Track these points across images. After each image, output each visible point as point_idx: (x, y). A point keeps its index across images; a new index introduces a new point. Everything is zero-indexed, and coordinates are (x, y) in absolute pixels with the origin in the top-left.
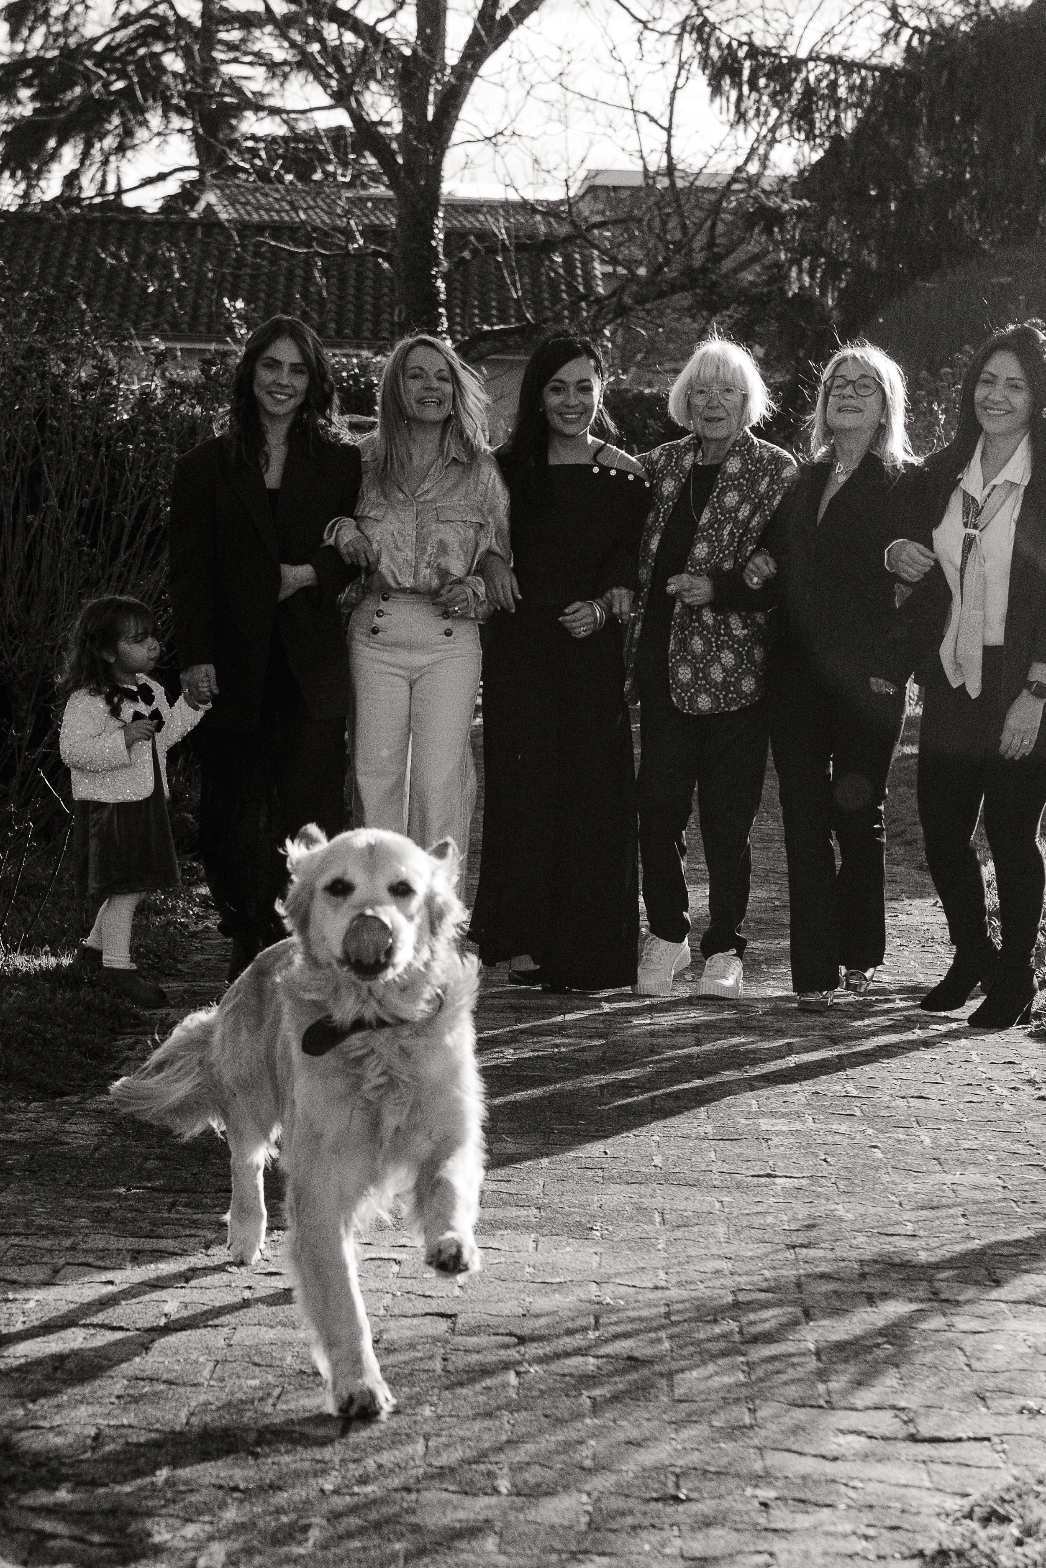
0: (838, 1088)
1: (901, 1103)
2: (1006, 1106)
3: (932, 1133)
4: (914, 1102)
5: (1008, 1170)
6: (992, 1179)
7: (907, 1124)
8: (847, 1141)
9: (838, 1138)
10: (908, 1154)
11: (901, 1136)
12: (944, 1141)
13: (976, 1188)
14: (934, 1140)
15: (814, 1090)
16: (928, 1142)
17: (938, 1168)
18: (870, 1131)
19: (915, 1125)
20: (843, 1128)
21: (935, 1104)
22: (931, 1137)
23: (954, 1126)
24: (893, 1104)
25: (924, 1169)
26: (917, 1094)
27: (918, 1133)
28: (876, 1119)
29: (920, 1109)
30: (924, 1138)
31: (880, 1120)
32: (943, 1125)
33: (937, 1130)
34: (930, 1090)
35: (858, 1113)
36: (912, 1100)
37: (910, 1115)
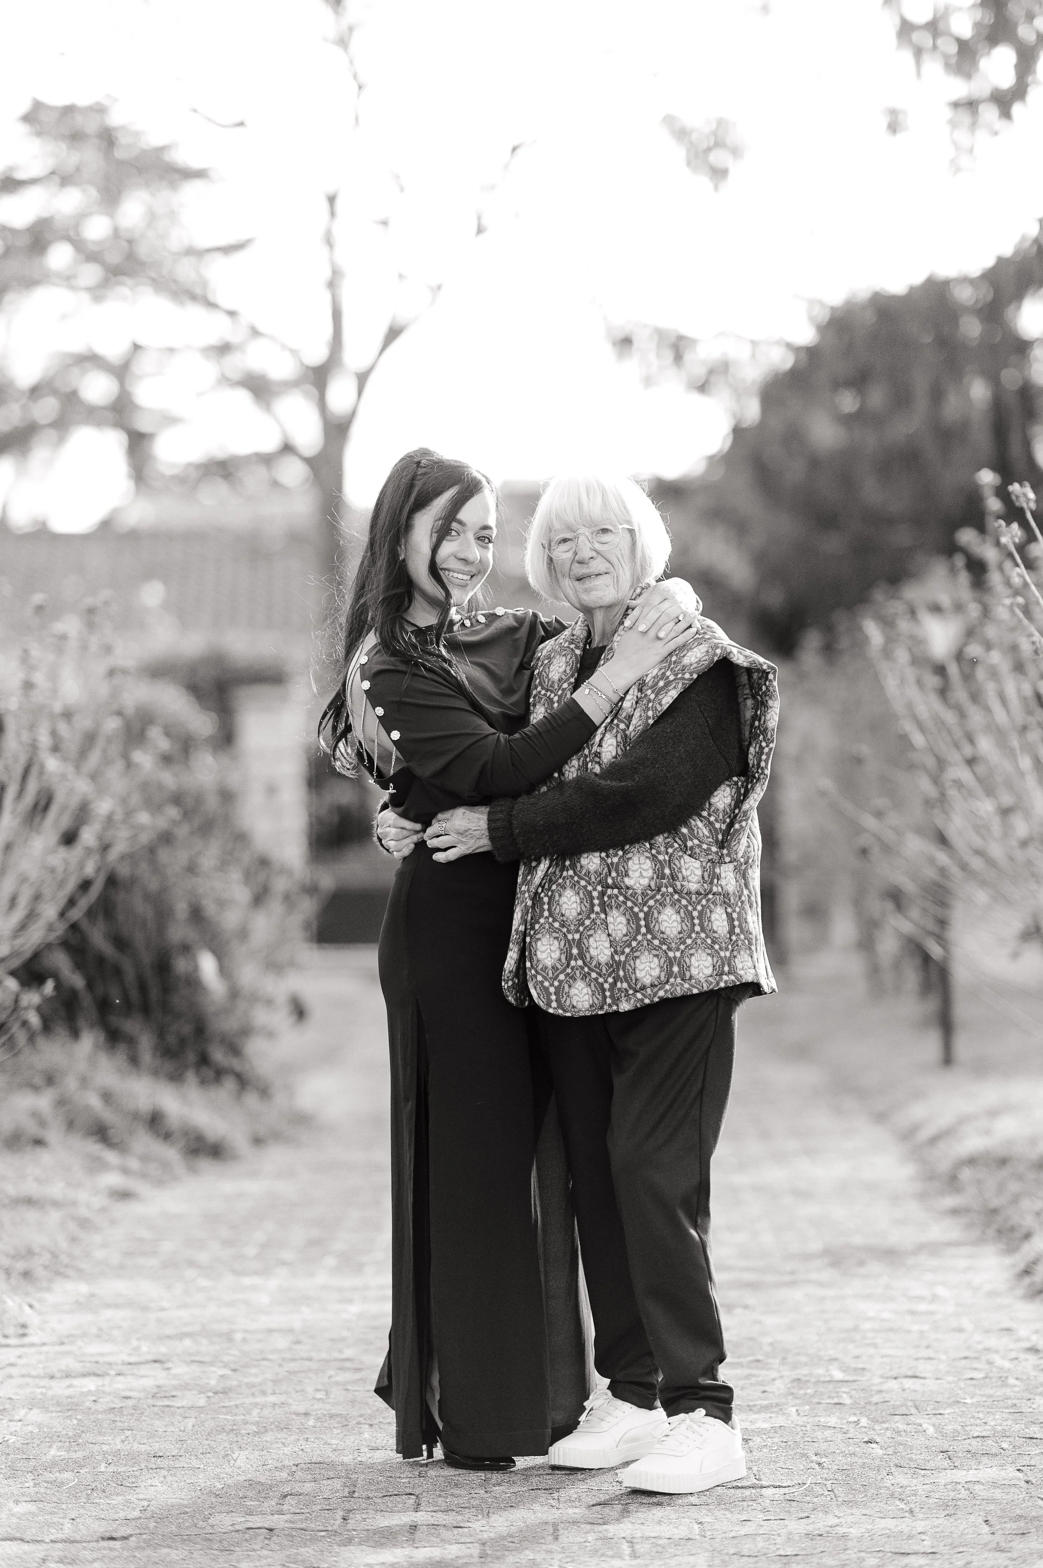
0: (821, 1371)
1: (893, 1384)
2: (1012, 1381)
3: (934, 1419)
4: (908, 1383)
5: (1025, 1460)
6: (1011, 1472)
7: (903, 1410)
8: (840, 1436)
9: (828, 1433)
10: (911, 1447)
11: (902, 1427)
12: (950, 1428)
13: (994, 1484)
14: (938, 1428)
15: (795, 1374)
16: (931, 1430)
17: (946, 1463)
18: (864, 1421)
19: (913, 1411)
20: (833, 1421)
21: (931, 1384)
22: (934, 1425)
23: (957, 1410)
24: (885, 1387)
25: (930, 1465)
26: (910, 1373)
27: (918, 1421)
28: (869, 1407)
29: (915, 1391)
30: (925, 1426)
31: (873, 1408)
32: (945, 1409)
33: (939, 1416)
34: (924, 1368)
35: (847, 1400)
36: (905, 1381)
37: (906, 1399)
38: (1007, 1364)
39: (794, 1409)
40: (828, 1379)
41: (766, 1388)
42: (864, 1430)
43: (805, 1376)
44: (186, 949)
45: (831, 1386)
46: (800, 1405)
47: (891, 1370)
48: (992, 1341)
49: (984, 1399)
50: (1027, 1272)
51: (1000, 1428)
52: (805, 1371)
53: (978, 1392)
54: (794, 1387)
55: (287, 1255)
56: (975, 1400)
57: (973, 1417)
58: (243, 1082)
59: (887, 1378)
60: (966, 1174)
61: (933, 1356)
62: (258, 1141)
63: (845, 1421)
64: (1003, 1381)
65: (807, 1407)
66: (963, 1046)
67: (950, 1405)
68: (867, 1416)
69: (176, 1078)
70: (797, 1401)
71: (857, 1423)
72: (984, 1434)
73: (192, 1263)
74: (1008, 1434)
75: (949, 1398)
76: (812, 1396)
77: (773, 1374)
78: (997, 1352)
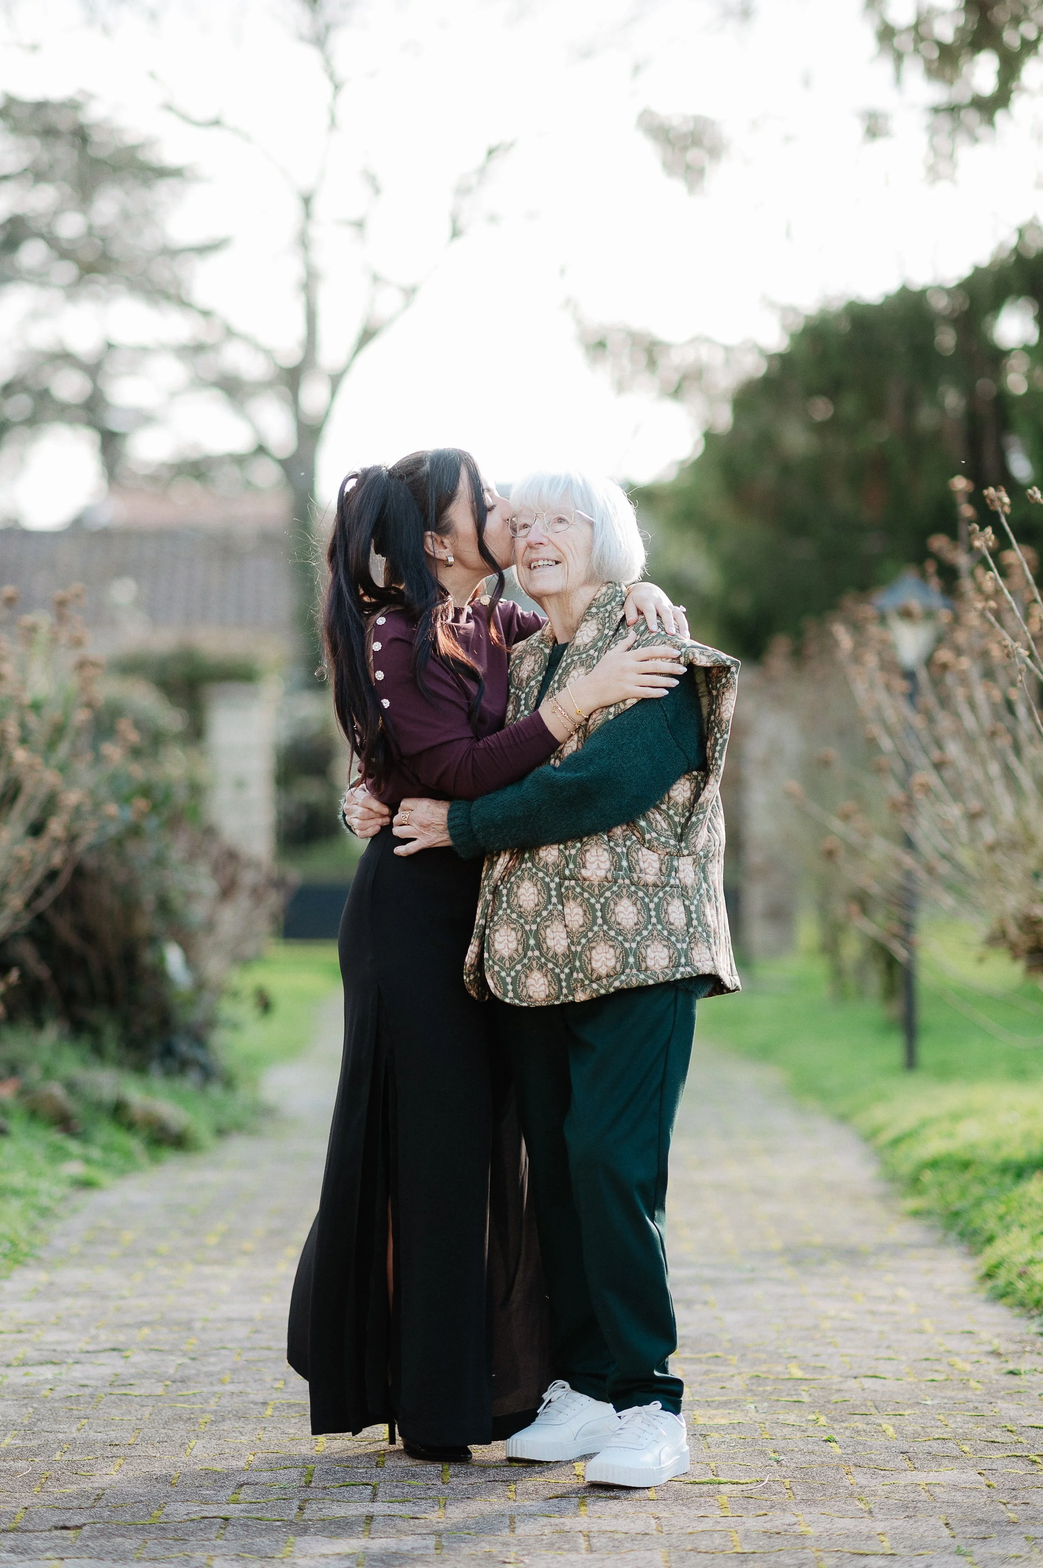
0: (780, 1368)
1: (852, 1384)
2: (973, 1384)
3: (894, 1420)
4: (868, 1383)
5: (986, 1464)
6: (971, 1475)
7: (863, 1410)
8: (799, 1434)
9: (786, 1430)
10: (871, 1447)
11: (861, 1426)
12: (909, 1430)
13: (955, 1487)
14: (898, 1429)
15: (753, 1371)
16: (891, 1431)
17: (906, 1464)
18: (823, 1420)
19: (873, 1410)
20: (792, 1418)
21: (891, 1384)
22: (894, 1426)
23: (917, 1412)
24: (844, 1386)
25: (891, 1465)
26: (870, 1373)
27: (878, 1421)
28: (828, 1406)
29: (875, 1391)
30: (885, 1426)
31: (832, 1407)
32: (905, 1410)
33: (899, 1417)
34: (883, 1368)
35: (806, 1398)
36: (864, 1380)
37: (865, 1400)
38: (968, 1367)
39: (752, 1406)
40: (787, 1377)
41: (724, 1384)
42: (825, 1429)
43: (763, 1373)
44: (153, 941)
45: (790, 1384)
46: (759, 1402)
47: (850, 1369)
48: (953, 1344)
49: (946, 1401)
50: (989, 1275)
51: (961, 1431)
52: (764, 1368)
53: (939, 1394)
54: (752, 1384)
55: (248, 1245)
56: (935, 1402)
57: (934, 1419)
58: (208, 1073)
59: (847, 1377)
60: (928, 1176)
61: (893, 1356)
62: (221, 1132)
63: (804, 1419)
64: (965, 1385)
65: (766, 1404)
66: (926, 1051)
67: (911, 1406)
68: (826, 1415)
69: (140, 1069)
70: (756, 1398)
71: (816, 1421)
72: (945, 1436)
73: (153, 1253)
74: (969, 1437)
75: (909, 1399)
76: (771, 1393)
77: (732, 1371)
78: (958, 1354)
